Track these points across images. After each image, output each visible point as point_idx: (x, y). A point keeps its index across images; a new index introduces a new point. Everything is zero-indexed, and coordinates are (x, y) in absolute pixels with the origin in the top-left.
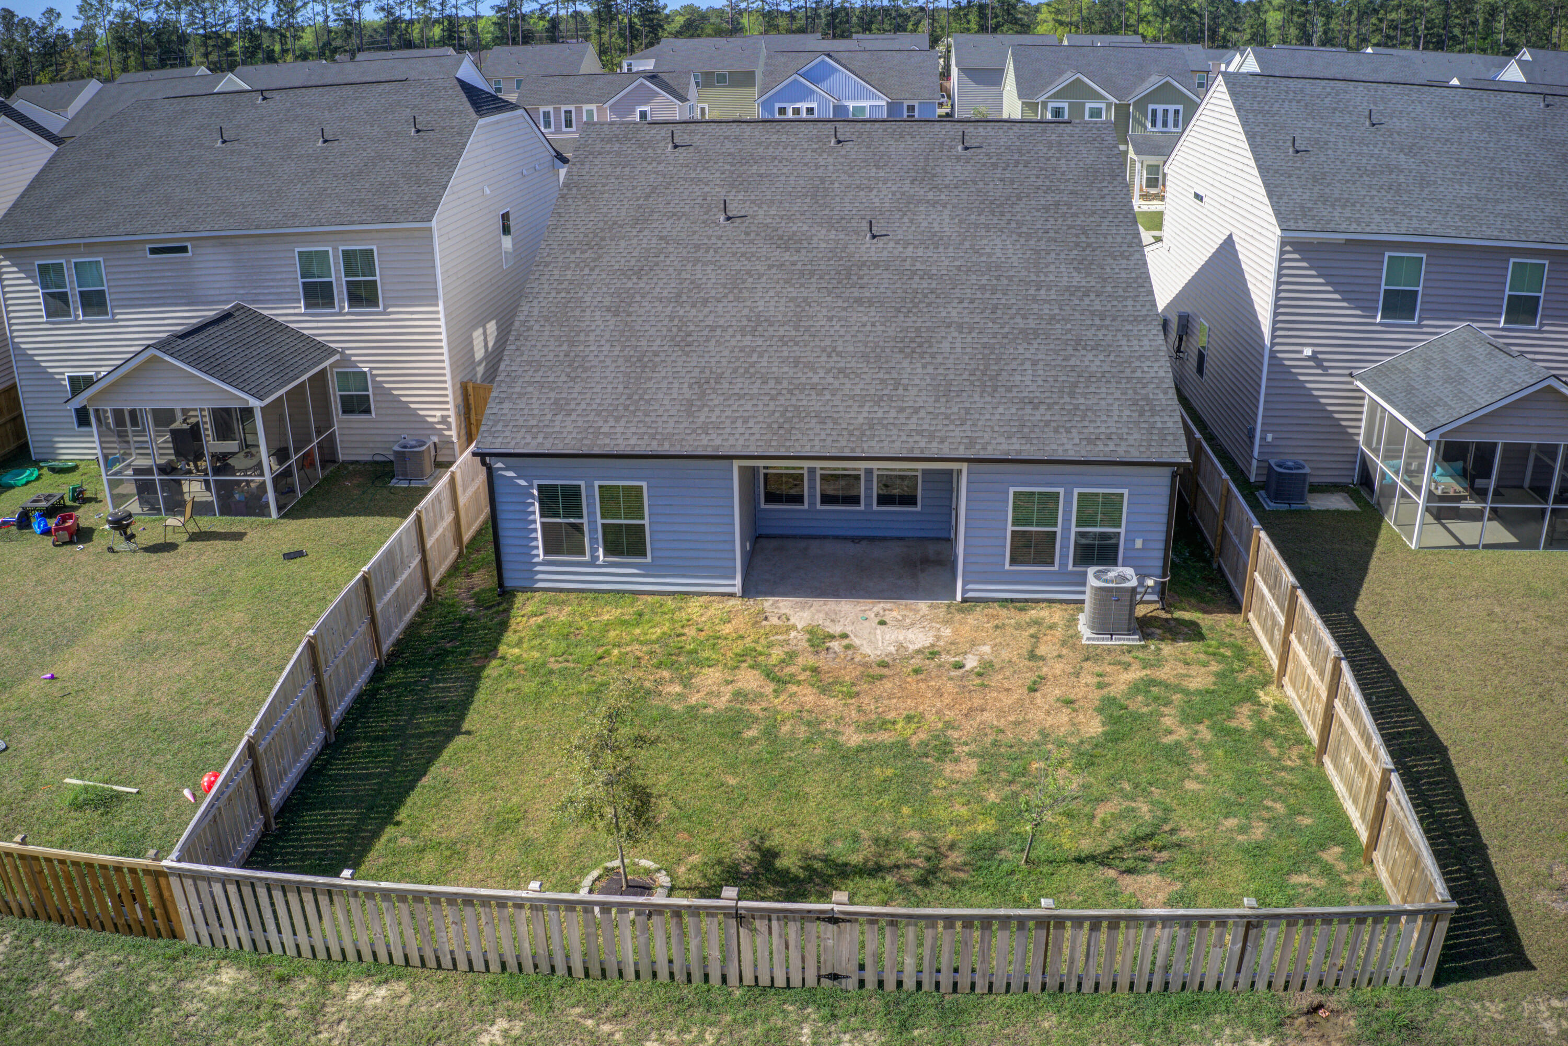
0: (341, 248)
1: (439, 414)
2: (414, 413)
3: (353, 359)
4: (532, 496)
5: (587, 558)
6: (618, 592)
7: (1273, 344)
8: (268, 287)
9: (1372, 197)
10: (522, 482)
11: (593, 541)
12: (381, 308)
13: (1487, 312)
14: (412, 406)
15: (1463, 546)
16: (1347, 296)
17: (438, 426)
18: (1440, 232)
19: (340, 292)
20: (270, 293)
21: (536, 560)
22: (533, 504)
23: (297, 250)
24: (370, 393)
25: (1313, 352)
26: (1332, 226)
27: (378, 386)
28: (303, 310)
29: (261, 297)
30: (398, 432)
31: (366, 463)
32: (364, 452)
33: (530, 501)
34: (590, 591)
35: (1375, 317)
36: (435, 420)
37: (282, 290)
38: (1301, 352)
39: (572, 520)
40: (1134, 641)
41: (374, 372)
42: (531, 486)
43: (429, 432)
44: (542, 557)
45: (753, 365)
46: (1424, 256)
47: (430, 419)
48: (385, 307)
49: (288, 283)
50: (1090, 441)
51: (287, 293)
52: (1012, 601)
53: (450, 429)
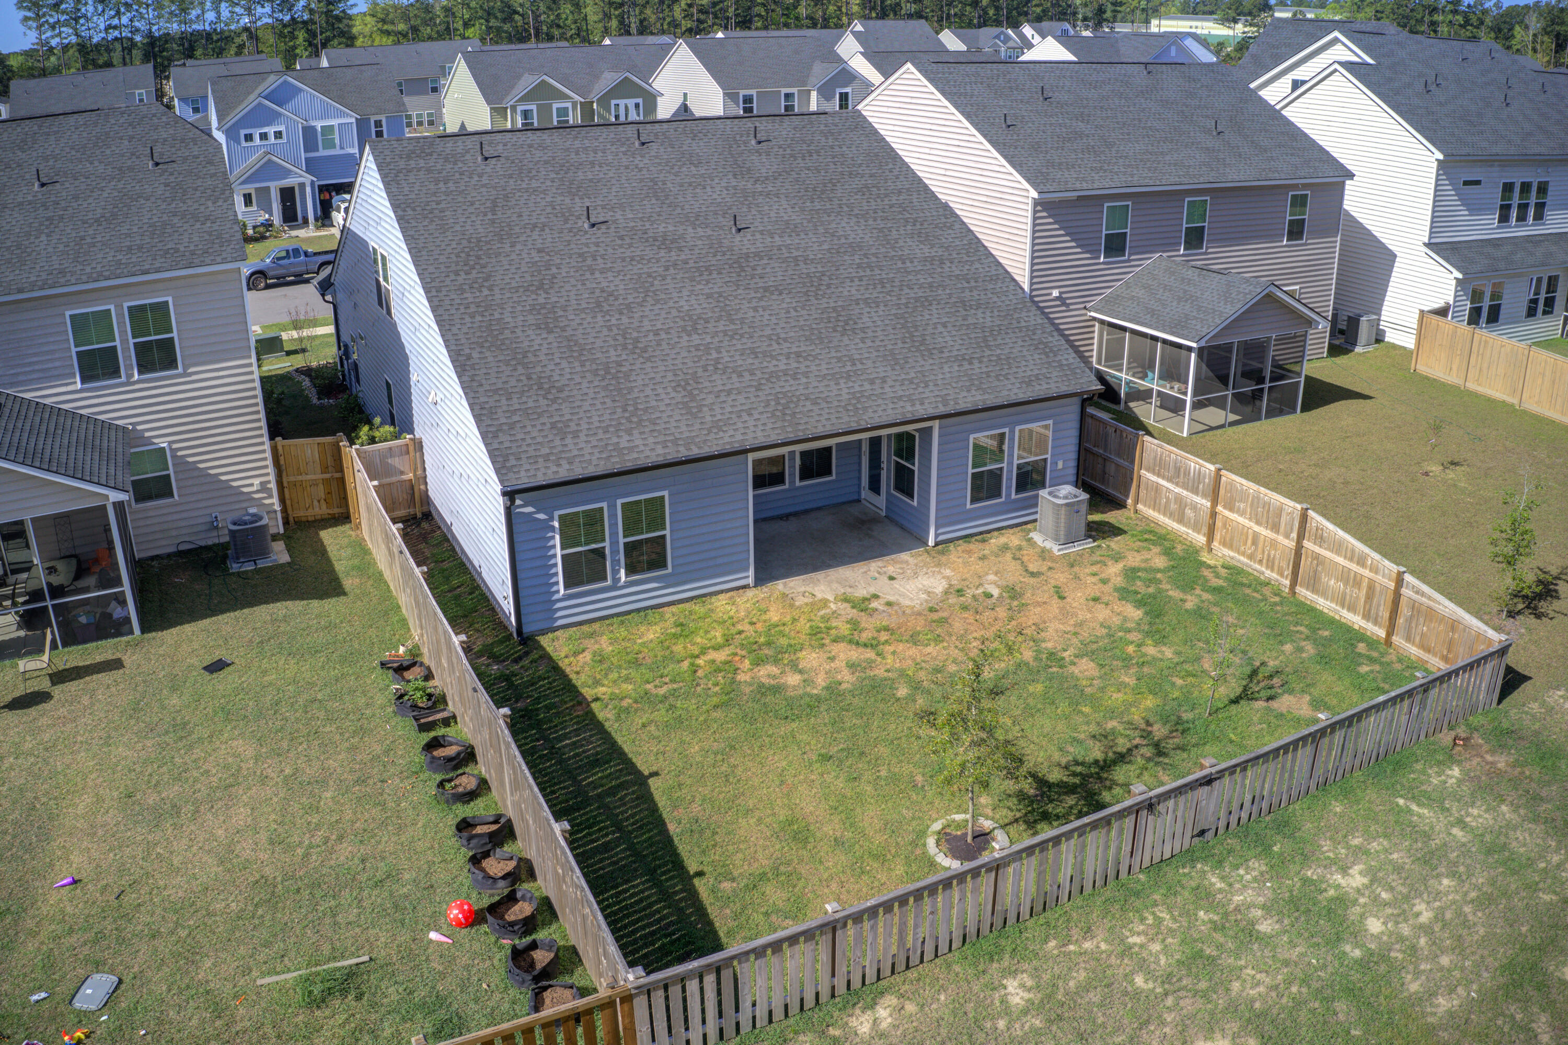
0: (126, 305)
1: (256, 482)
2: (226, 485)
3: (147, 434)
4: (553, 529)
5: (609, 582)
6: (638, 610)
7: (1032, 290)
8: (30, 364)
9: (1082, 159)
10: (541, 516)
11: (615, 563)
12: (180, 370)
13: (1172, 245)
14: (223, 478)
15: (1212, 429)
16: (1081, 243)
17: (256, 496)
18: (1142, 182)
19: (127, 357)
20: (33, 371)
21: (556, 597)
22: (553, 537)
23: (68, 313)
24: (171, 471)
25: (1060, 293)
26: (1070, 186)
27: (180, 462)
28: (79, 386)
29: (21, 378)
30: (208, 511)
31: (169, 555)
32: (164, 543)
33: (550, 534)
34: (612, 616)
35: (1099, 258)
36: (255, 488)
37: (50, 365)
38: (1050, 294)
39: (594, 546)
40: (1089, 544)
41: (175, 446)
42: (552, 519)
43: (244, 505)
44: (562, 592)
45: (717, 361)
46: (1130, 203)
47: (245, 490)
48: (185, 368)
49: (57, 356)
50: (1029, 383)
51: (55, 368)
52: (972, 535)
53: (271, 496)
